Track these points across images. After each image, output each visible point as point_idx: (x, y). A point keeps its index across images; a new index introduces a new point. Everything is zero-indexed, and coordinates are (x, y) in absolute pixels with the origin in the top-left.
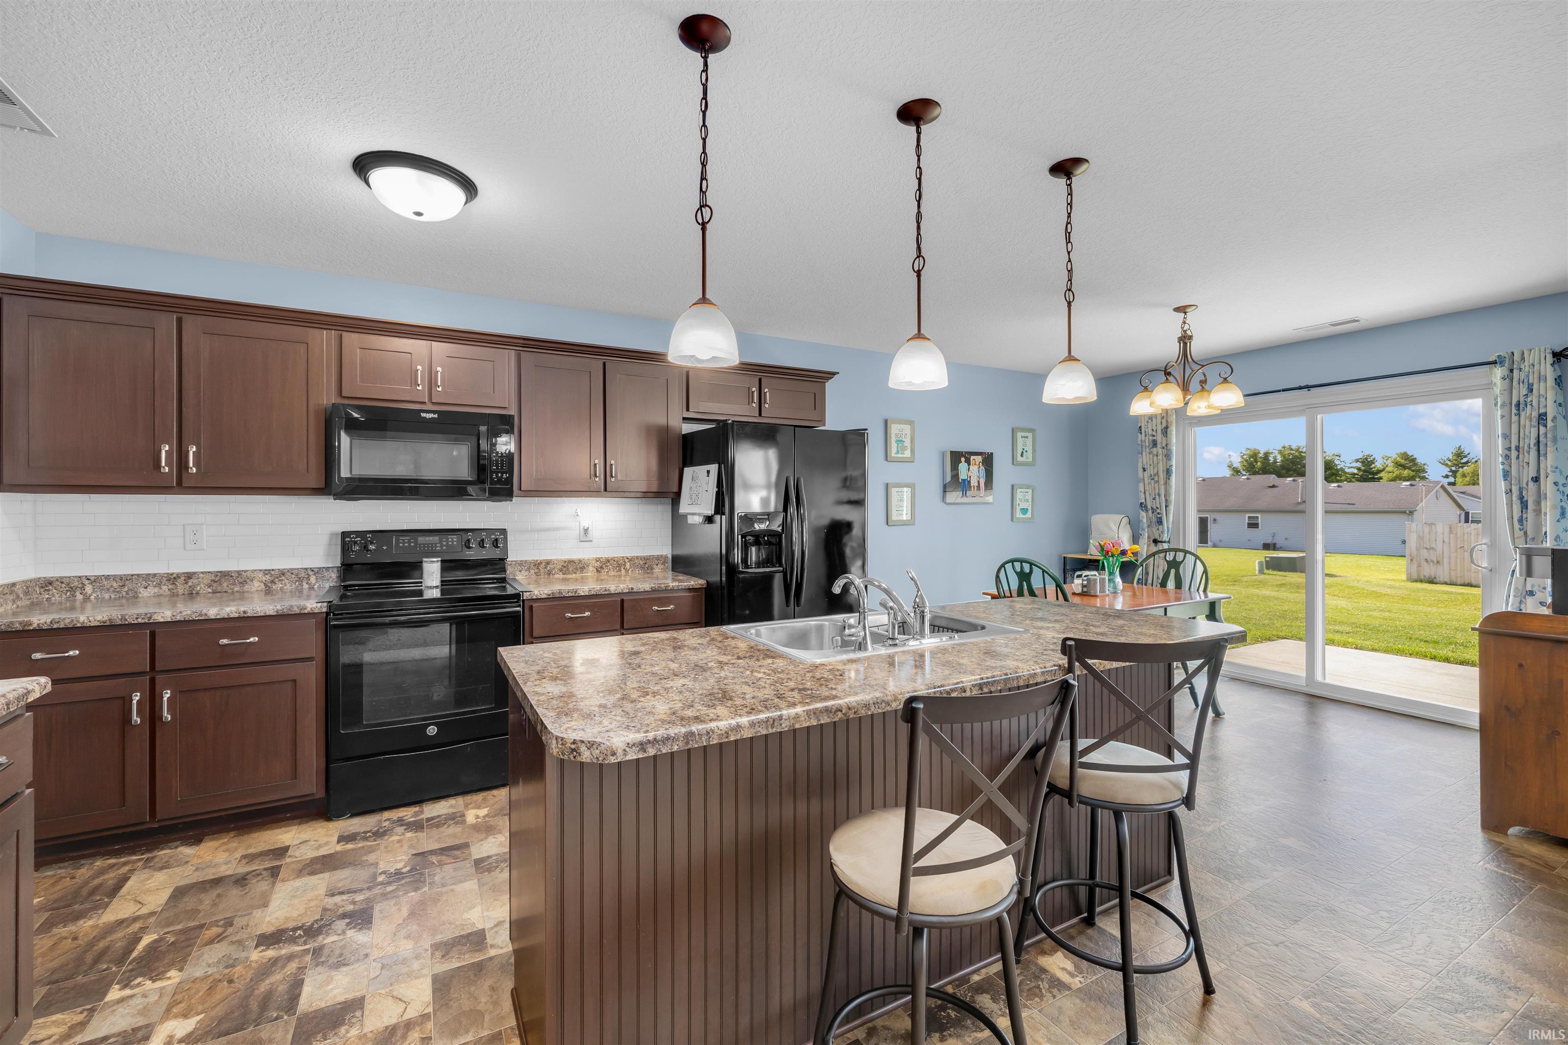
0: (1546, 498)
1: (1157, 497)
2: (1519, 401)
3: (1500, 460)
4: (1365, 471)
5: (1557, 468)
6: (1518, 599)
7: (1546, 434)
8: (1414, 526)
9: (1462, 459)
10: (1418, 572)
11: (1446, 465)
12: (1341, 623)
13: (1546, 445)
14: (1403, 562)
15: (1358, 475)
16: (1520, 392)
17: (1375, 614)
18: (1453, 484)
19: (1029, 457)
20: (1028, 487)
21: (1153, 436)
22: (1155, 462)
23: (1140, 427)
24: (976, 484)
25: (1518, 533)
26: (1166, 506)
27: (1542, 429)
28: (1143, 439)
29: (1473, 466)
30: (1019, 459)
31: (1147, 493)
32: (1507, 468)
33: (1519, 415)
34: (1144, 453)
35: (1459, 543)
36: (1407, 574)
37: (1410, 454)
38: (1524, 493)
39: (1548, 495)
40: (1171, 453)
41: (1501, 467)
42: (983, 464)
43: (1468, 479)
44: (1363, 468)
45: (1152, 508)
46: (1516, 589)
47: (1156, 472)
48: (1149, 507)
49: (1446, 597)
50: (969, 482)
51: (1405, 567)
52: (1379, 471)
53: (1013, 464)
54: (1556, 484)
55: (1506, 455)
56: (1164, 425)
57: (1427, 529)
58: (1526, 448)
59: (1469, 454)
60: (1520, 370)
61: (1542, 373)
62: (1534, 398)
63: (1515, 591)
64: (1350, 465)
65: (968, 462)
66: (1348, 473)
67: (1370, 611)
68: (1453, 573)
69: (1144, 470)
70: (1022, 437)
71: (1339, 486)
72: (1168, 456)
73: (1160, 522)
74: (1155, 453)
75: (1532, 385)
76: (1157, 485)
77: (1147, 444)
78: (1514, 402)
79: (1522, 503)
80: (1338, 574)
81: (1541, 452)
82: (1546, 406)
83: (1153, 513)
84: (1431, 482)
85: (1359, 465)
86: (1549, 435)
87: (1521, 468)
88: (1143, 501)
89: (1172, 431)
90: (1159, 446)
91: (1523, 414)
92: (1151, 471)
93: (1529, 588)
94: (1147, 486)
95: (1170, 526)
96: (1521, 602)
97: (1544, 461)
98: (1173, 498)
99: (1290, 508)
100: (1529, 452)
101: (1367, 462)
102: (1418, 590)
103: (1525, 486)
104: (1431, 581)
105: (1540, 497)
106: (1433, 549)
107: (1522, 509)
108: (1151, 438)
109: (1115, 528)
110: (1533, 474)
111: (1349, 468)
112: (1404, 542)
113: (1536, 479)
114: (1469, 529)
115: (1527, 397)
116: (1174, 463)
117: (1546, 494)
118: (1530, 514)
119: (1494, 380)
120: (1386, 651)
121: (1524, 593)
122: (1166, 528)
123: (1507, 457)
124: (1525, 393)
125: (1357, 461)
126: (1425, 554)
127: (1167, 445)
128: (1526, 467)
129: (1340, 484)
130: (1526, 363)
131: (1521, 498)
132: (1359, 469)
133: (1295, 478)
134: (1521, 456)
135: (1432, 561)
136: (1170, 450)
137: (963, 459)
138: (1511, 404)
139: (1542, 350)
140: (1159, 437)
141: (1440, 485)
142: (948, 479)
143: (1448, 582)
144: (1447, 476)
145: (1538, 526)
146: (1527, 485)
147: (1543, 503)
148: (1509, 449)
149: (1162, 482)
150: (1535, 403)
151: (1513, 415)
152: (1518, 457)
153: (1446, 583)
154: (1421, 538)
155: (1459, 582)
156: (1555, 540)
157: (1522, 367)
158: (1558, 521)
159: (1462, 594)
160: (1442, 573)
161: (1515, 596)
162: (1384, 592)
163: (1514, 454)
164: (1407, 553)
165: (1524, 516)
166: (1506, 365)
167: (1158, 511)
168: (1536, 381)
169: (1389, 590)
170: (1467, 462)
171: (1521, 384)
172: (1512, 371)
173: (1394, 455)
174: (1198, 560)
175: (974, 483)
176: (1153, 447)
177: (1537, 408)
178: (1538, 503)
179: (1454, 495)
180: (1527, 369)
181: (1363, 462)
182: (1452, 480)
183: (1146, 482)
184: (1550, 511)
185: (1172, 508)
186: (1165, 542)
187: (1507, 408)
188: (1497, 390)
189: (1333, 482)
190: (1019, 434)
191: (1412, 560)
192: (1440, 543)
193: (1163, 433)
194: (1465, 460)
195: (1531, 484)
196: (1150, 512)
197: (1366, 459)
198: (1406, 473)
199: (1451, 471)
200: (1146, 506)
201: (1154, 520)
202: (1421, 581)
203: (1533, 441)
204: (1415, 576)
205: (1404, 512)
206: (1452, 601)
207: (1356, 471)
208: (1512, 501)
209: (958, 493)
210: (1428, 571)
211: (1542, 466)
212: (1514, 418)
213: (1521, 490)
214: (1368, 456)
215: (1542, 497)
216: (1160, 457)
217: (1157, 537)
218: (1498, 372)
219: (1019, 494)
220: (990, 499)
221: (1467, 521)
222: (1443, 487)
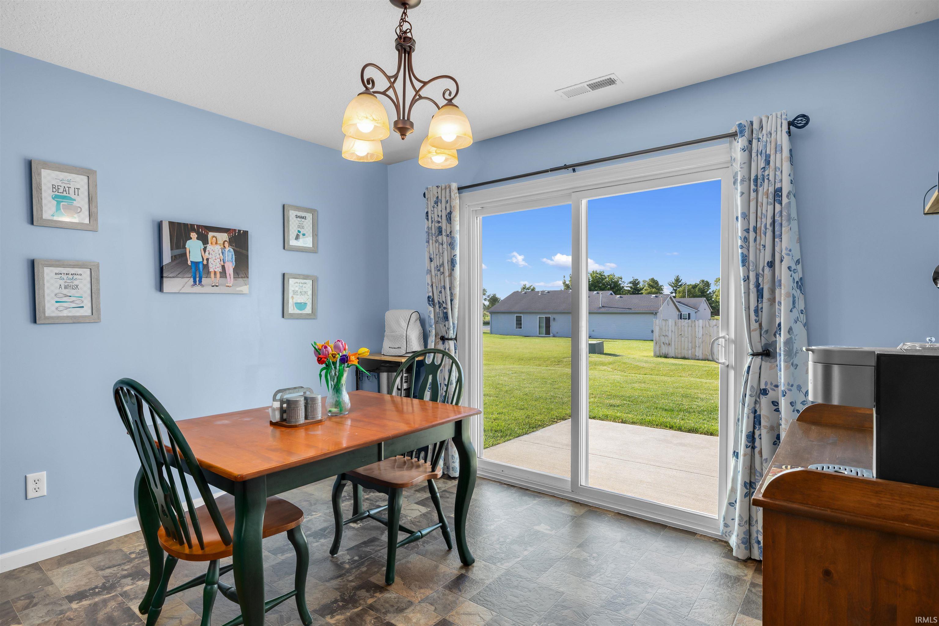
0: (780, 285)
1: (443, 290)
2: (757, 176)
3: (739, 244)
4: (634, 289)
5: (790, 251)
6: (753, 399)
7: (781, 212)
8: (657, 321)
9: (678, 283)
10: (660, 350)
11: (672, 286)
12: (615, 396)
13: (781, 224)
14: (652, 344)
15: (630, 291)
16: (759, 163)
17: (636, 385)
18: (675, 297)
19: (307, 242)
20: (306, 277)
21: (439, 222)
22: (441, 251)
23: (427, 213)
24: (219, 269)
25: (754, 325)
26: (451, 300)
27: (778, 206)
28: (430, 226)
29: (684, 286)
30: (293, 242)
31: (434, 285)
32: (746, 252)
33: (756, 191)
34: (431, 241)
35: (679, 332)
36: (654, 352)
37: (655, 279)
38: (760, 280)
39: (782, 282)
40: (455, 241)
41: (740, 251)
42: (230, 244)
43: (681, 294)
44: (633, 287)
45: (439, 303)
46: (752, 387)
47: (441, 263)
48: (436, 301)
49: (673, 367)
50: (206, 267)
51: (653, 347)
52: (642, 289)
53: (284, 248)
54: (789, 268)
55: (745, 238)
56: (448, 211)
57: (664, 323)
58: (763, 228)
59: (681, 280)
60: (759, 140)
61: (779, 143)
62: (770, 172)
63: (751, 390)
64: (627, 285)
65: (204, 239)
66: (626, 290)
67: (633, 383)
68: (676, 351)
69: (431, 260)
70: (297, 217)
71: (621, 297)
72: (452, 245)
73: (446, 318)
74: (440, 241)
75: (769, 156)
76: (442, 276)
77: (433, 232)
78: (753, 177)
79: (758, 291)
80: (618, 354)
81: (777, 233)
82: (781, 180)
83: (440, 307)
84: (665, 295)
85: (631, 285)
86: (784, 213)
87: (758, 251)
88: (431, 294)
89: (455, 217)
90: (444, 234)
91: (760, 189)
92: (437, 262)
93: (763, 386)
94: (433, 278)
95: (456, 322)
96: (756, 402)
97: (779, 242)
98: (457, 291)
99: (595, 311)
100: (765, 234)
101: (635, 283)
102: (660, 363)
103: (761, 272)
104: (666, 357)
105: (775, 284)
106: (666, 336)
107: (758, 298)
108: (437, 225)
109: (404, 325)
110: (768, 258)
111: (627, 287)
112: (652, 331)
113: (771, 265)
114: (684, 323)
115: (764, 171)
116: (457, 252)
117: (780, 281)
118: (765, 304)
119: (734, 155)
120: (642, 423)
121: (759, 392)
122: (451, 324)
123: (746, 240)
124: (763, 165)
125: (630, 283)
126: (663, 339)
127: (451, 232)
128: (762, 251)
129: (621, 296)
130: (764, 132)
131: (758, 285)
132: (631, 288)
133: (598, 292)
134: (758, 238)
135: (666, 344)
136: (453, 237)
137: (194, 235)
138: (750, 180)
139: (779, 116)
140: (444, 224)
141: (669, 297)
142: (167, 259)
143: (674, 357)
144: (672, 293)
145: (772, 316)
146: (763, 271)
147: (777, 291)
148: (747, 231)
149: (447, 273)
150: (771, 178)
151: (752, 191)
152: (755, 240)
153: (673, 358)
154: (661, 329)
155: (679, 356)
156: (789, 332)
157: (760, 136)
158: (791, 311)
159: (681, 365)
160: (671, 351)
161: (751, 396)
162: (642, 366)
163: (752, 235)
164: (654, 339)
165: (760, 306)
166: (746, 134)
167: (444, 305)
168: (773, 152)
169: (644, 364)
170: (681, 285)
171: (759, 155)
172: (750, 142)
173: (647, 280)
174: (454, 364)
175: (215, 266)
176: (439, 235)
177: (773, 183)
178: (773, 291)
179: (677, 303)
180: (765, 139)
181: (633, 284)
182: (674, 295)
183: (433, 274)
184: (785, 299)
185: (456, 302)
186: (451, 339)
187: (746, 184)
188: (737, 166)
189: (618, 295)
190: (292, 214)
191: (656, 343)
192: (670, 332)
193: (447, 219)
194: (680, 284)
195: (767, 269)
196: (437, 306)
197: (635, 281)
198: (654, 290)
199: (674, 290)
200: (433, 300)
201: (441, 315)
202: (661, 357)
203: (769, 221)
204: (658, 354)
205: (653, 313)
206: (677, 370)
207: (630, 289)
208: (749, 289)
209: (186, 280)
210: (665, 350)
211: (777, 249)
212: (753, 195)
213: (757, 276)
214: (636, 280)
215: (777, 284)
216: (445, 246)
217: (444, 334)
218: (740, 143)
219: (293, 284)
220: (245, 289)
221: (681, 318)
222: (671, 298)
